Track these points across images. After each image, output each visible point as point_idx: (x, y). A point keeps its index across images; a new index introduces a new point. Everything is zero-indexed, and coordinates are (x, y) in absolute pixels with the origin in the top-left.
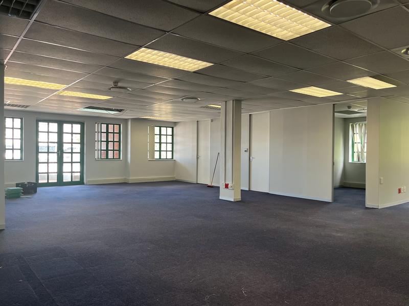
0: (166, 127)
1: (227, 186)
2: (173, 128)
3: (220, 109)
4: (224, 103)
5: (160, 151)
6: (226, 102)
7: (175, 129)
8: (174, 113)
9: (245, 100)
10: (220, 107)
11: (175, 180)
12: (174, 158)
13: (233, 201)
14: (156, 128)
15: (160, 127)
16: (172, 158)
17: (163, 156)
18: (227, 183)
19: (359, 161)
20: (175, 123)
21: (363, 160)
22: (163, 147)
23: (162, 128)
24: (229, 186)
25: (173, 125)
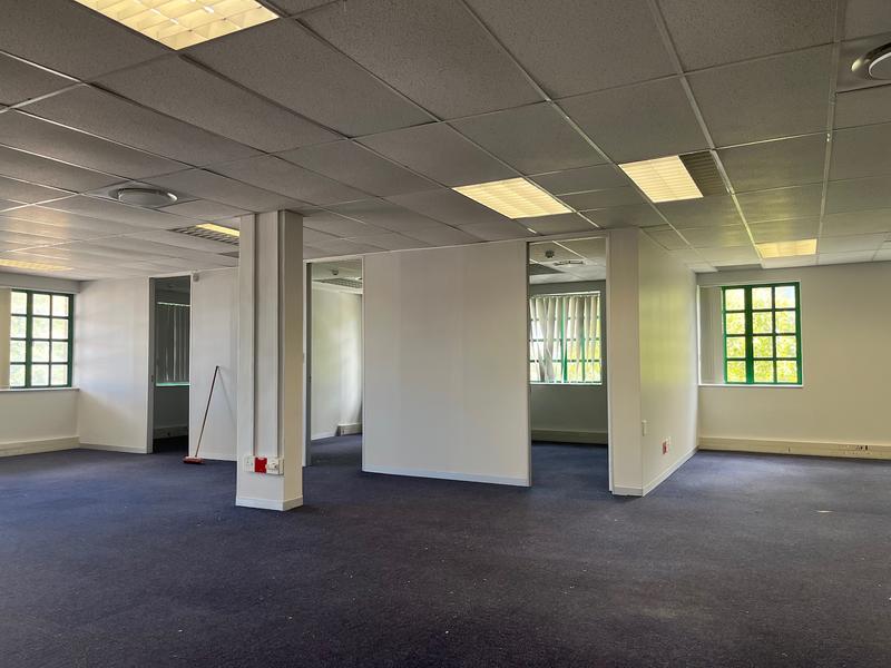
0: (51, 294)
1: (260, 466)
2: (71, 298)
3: (233, 242)
4: (252, 217)
5: (28, 363)
6: (256, 215)
7: (78, 300)
8: (79, 246)
9: (317, 212)
10: (236, 233)
11: (77, 447)
12: (76, 383)
13: (281, 509)
14: (13, 294)
15: (30, 294)
16: (70, 383)
17: (40, 376)
18: (261, 456)
19: (543, 380)
20: (80, 284)
21: (551, 377)
22: (40, 352)
23: (35, 296)
24: (270, 464)
25: (72, 289)
